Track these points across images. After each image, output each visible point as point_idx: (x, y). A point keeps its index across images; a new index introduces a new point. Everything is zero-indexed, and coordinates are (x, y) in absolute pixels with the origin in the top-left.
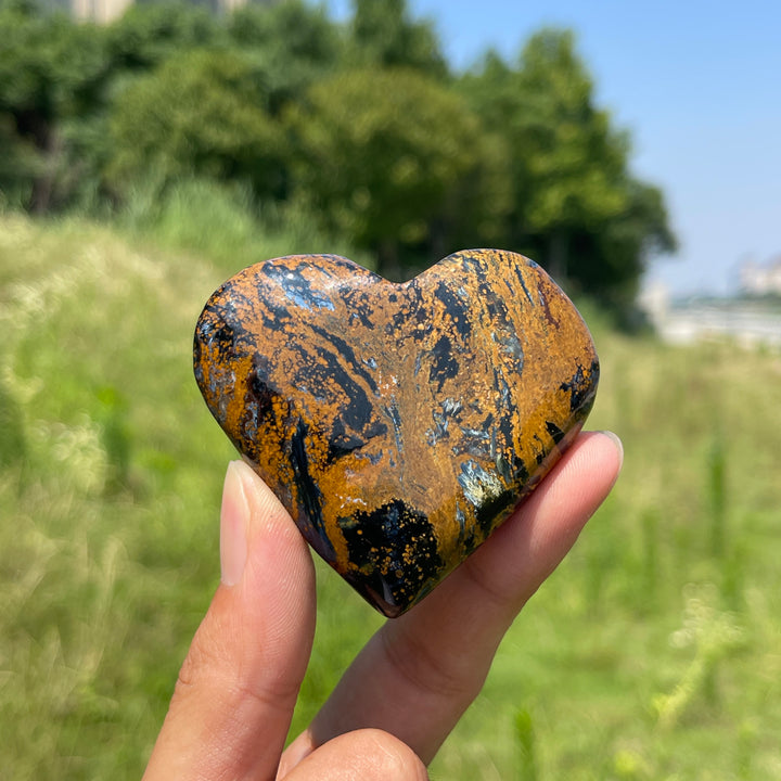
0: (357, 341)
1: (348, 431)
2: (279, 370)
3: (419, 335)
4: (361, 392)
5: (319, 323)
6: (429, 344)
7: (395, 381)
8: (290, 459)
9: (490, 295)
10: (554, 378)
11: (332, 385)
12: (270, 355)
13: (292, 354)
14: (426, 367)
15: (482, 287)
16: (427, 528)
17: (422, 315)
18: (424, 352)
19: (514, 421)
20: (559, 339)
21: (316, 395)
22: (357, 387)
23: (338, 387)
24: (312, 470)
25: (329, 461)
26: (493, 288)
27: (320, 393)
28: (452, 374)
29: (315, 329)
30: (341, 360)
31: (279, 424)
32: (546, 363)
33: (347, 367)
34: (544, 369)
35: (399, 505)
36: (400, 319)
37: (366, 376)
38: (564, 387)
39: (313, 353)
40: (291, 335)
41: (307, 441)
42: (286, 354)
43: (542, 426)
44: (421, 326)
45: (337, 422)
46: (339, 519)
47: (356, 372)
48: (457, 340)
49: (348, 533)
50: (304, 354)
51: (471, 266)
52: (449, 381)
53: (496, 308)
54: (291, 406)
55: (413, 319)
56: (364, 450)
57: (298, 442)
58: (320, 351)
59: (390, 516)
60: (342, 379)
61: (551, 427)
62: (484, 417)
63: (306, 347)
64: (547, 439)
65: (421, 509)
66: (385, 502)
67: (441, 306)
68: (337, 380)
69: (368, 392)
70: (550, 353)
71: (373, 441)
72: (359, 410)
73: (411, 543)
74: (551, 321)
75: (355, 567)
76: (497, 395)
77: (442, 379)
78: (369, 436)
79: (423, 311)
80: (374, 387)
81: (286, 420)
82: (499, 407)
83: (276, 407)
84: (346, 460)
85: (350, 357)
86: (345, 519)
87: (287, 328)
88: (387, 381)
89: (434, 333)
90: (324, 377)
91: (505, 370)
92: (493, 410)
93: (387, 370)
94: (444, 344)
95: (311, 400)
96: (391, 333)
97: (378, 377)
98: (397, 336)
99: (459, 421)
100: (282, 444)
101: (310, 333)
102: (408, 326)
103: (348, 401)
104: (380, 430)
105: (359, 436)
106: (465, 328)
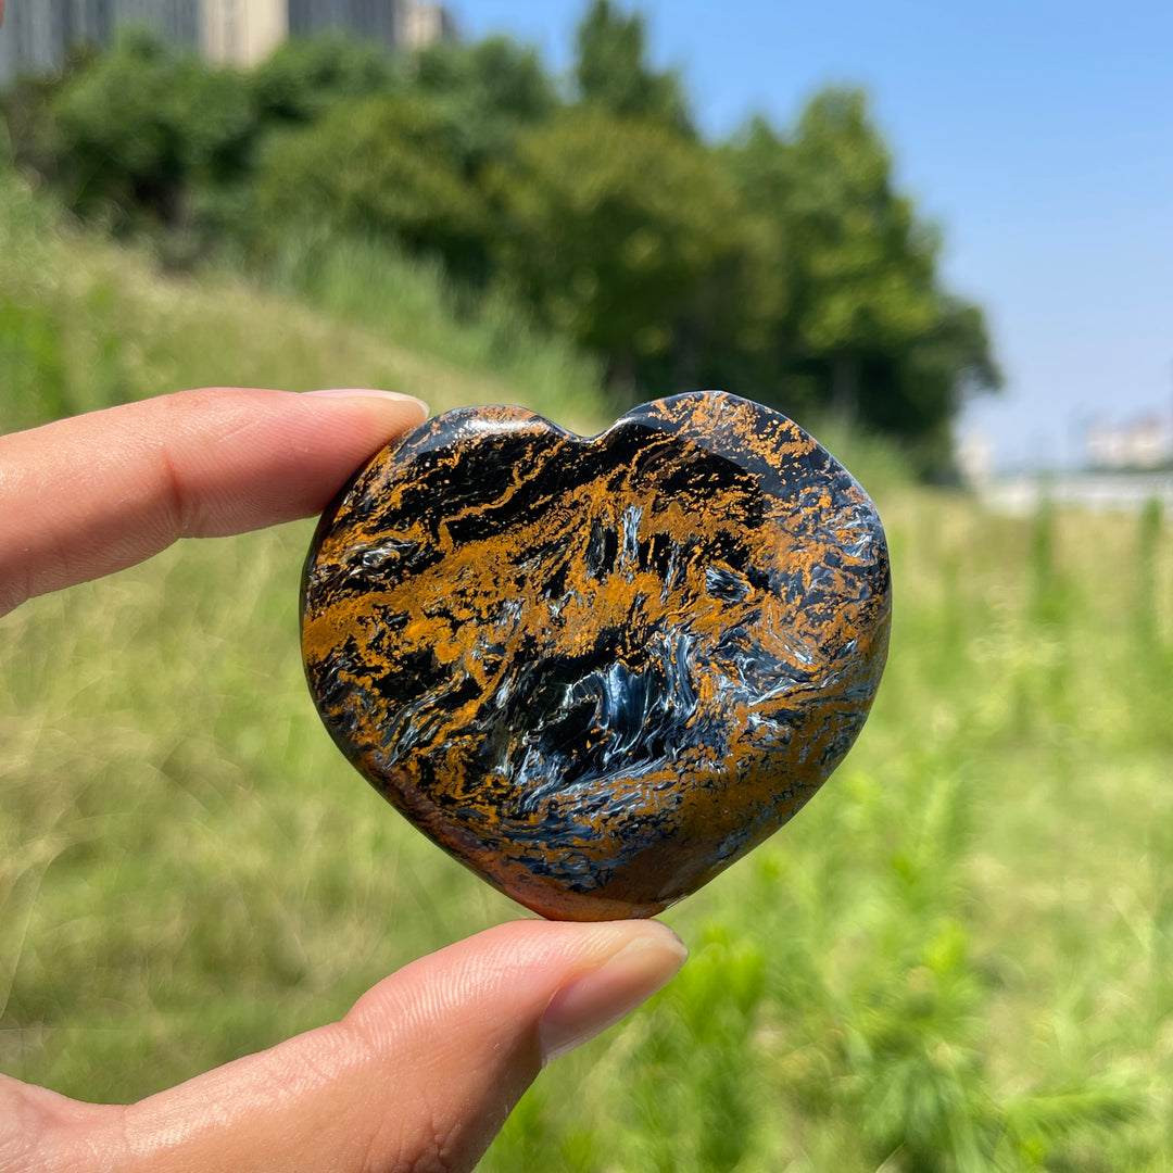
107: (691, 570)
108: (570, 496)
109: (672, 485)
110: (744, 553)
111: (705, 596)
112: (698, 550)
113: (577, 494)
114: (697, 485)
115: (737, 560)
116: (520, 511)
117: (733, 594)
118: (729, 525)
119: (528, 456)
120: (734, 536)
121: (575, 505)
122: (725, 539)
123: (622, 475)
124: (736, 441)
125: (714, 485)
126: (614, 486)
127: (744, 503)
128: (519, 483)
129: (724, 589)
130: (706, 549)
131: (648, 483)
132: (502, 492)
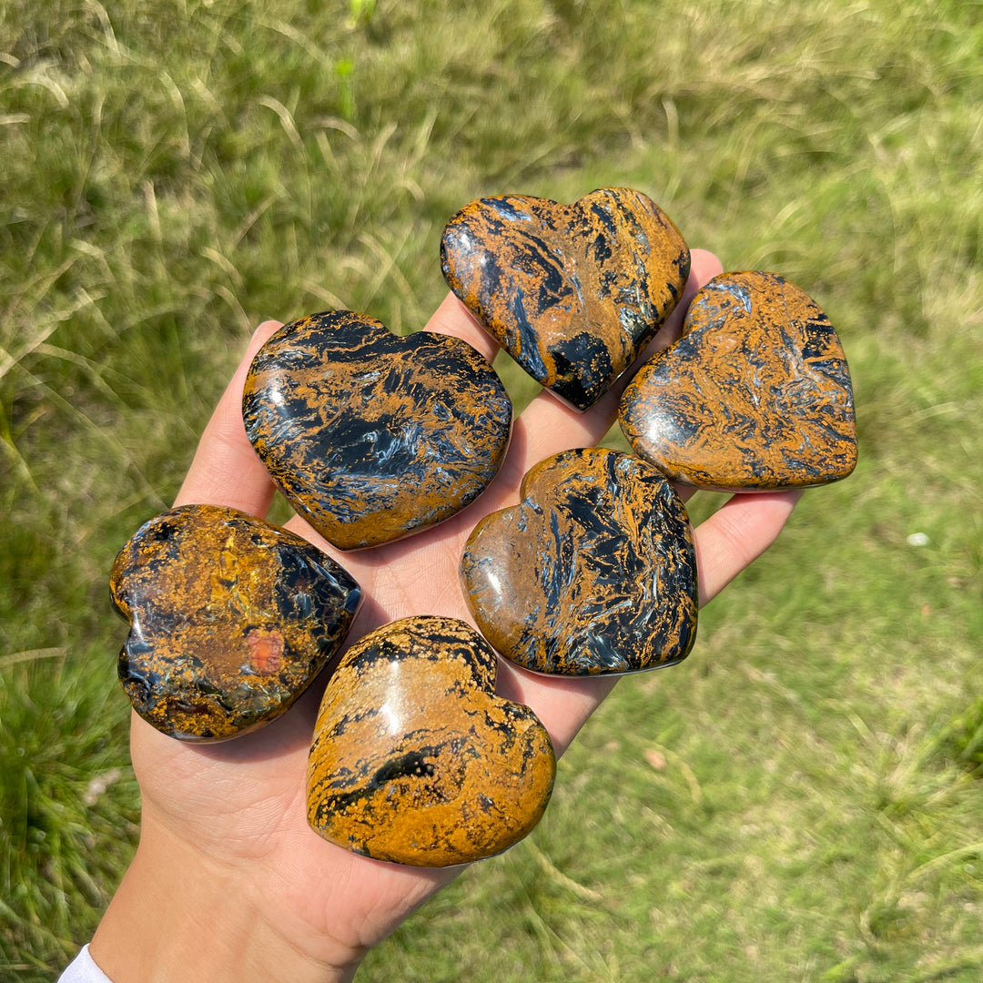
0: (548, 239)
1: (549, 293)
2: (502, 258)
3: (585, 234)
4: (555, 269)
5: (524, 229)
6: (592, 238)
7: (574, 262)
8: (514, 313)
9: (624, 209)
10: (668, 256)
11: (536, 265)
12: (495, 250)
13: (509, 249)
14: (592, 253)
15: (619, 205)
16: (605, 349)
17: (585, 222)
18: (590, 244)
19: (648, 282)
20: (668, 234)
21: (527, 272)
22: (551, 266)
23: (540, 267)
24: (529, 319)
25: (540, 312)
26: (625, 206)
27: (530, 271)
28: (608, 255)
29: (521, 232)
30: (540, 251)
31: (505, 292)
32: (663, 248)
33: (544, 254)
34: (662, 251)
35: (586, 335)
36: (572, 225)
37: (556, 259)
38: (675, 262)
39: (522, 247)
40: (507, 237)
41: (524, 301)
42: (505, 249)
43: (665, 285)
44: (586, 229)
45: (541, 287)
46: (549, 347)
47: (550, 257)
48: (608, 235)
49: (556, 356)
50: (517, 248)
51: (610, 194)
52: (606, 260)
53: (629, 216)
54: (511, 280)
55: (580, 224)
56: (560, 304)
57: (518, 301)
58: (527, 246)
59: (581, 342)
60: (542, 261)
61: (670, 286)
62: (631, 280)
63: (517, 244)
64: (668, 294)
65: (599, 337)
66: (577, 334)
67: (596, 216)
68: (539, 263)
69: (559, 269)
70: (664, 242)
71: (566, 297)
72: (554, 280)
73: (595, 358)
74: (662, 224)
75: (560, 377)
76: (637, 267)
77: (602, 259)
78: (562, 295)
79: (586, 219)
80: (562, 266)
81: (508, 289)
82: (639, 275)
83: (502, 281)
84: (549, 310)
85: (545, 248)
86: (554, 346)
87: (504, 233)
88: (570, 262)
89: (594, 232)
90: (531, 261)
91: (639, 252)
92: (635, 276)
93: (568, 254)
94: (601, 239)
95: (523, 275)
96: (568, 233)
97: (563, 259)
98: (572, 234)
99: (616, 283)
100: (508, 304)
101: (518, 235)
102: (578, 228)
103: (547, 275)
104: (568, 291)
105: (556, 295)
106: (613, 229)
107: (428, 402)
108: (384, 356)
109: (429, 365)
110: (453, 401)
111: (432, 413)
112: (434, 394)
113: (388, 356)
114: (440, 368)
115: (449, 403)
116: (361, 356)
117: (444, 416)
118: (450, 388)
119: (371, 335)
120: (451, 393)
121: (386, 360)
122: (446, 393)
123: (410, 354)
124: (462, 356)
125: (448, 370)
126: (405, 358)
127: (458, 381)
128: (364, 345)
129: (441, 412)
130: (437, 395)
131: (420, 361)
132: (355, 346)
